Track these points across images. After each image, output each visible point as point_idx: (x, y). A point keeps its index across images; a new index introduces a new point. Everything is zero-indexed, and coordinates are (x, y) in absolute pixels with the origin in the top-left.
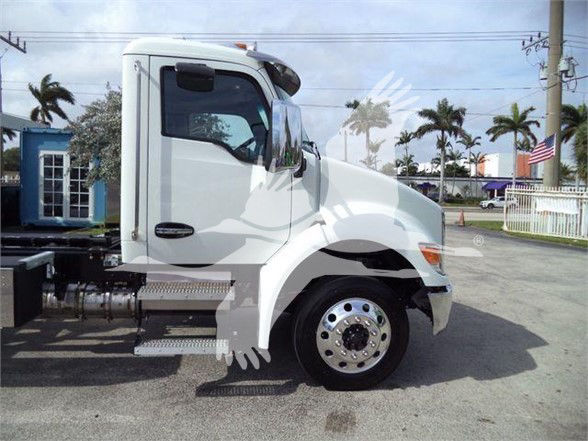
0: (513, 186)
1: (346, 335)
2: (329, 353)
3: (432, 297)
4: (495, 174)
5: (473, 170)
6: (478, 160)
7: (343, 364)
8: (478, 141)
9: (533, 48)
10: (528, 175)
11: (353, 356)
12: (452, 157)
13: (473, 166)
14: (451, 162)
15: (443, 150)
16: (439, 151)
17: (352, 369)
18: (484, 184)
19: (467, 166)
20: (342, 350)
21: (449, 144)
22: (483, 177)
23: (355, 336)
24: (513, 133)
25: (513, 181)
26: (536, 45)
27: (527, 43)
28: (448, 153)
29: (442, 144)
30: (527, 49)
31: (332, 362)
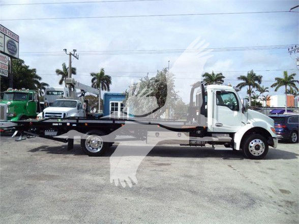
0: (286, 112)
1: (255, 147)
2: (252, 151)
3: (274, 139)
4: (276, 106)
5: (264, 104)
6: (267, 99)
7: (254, 154)
8: (267, 90)
9: (293, 52)
10: (293, 106)
11: (257, 152)
12: (254, 98)
13: (265, 102)
14: (253, 100)
15: (250, 95)
16: (248, 95)
17: (256, 155)
18: (271, 110)
19: (261, 102)
20: (255, 150)
21: (253, 92)
22: (269, 107)
23: (257, 147)
24: (284, 86)
25: (286, 109)
26: (295, 51)
27: (291, 49)
28: (252, 96)
29: (249, 92)
30: (291, 52)
31: (252, 153)
